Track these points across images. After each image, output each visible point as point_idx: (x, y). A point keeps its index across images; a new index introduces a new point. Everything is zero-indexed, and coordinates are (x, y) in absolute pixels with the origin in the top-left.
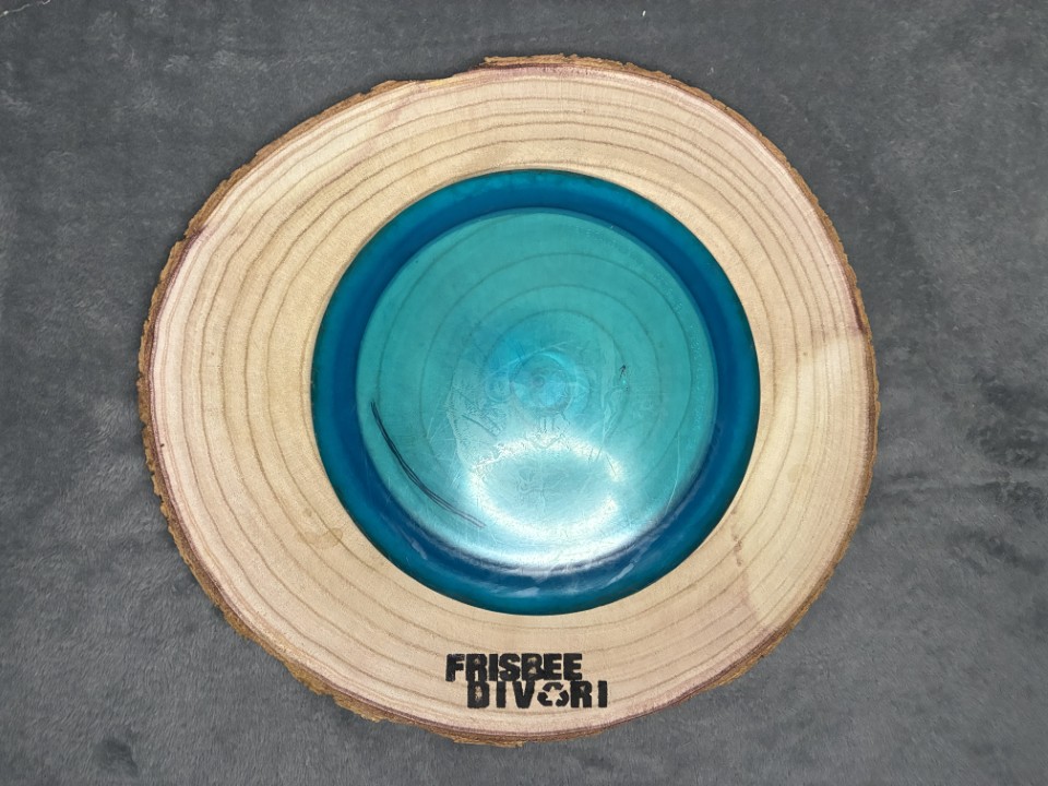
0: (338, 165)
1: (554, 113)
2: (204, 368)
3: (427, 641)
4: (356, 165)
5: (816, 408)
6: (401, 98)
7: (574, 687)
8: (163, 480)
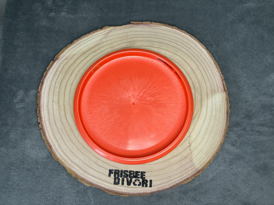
0: (93, 45)
1: (147, 35)
2: (54, 91)
3: (104, 165)
4: (97, 45)
5: (212, 110)
6: (110, 30)
7: (143, 181)
8: (41, 118)
